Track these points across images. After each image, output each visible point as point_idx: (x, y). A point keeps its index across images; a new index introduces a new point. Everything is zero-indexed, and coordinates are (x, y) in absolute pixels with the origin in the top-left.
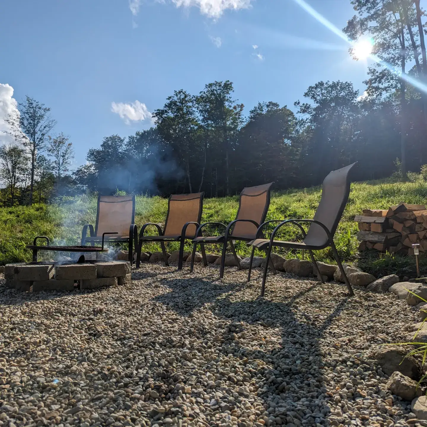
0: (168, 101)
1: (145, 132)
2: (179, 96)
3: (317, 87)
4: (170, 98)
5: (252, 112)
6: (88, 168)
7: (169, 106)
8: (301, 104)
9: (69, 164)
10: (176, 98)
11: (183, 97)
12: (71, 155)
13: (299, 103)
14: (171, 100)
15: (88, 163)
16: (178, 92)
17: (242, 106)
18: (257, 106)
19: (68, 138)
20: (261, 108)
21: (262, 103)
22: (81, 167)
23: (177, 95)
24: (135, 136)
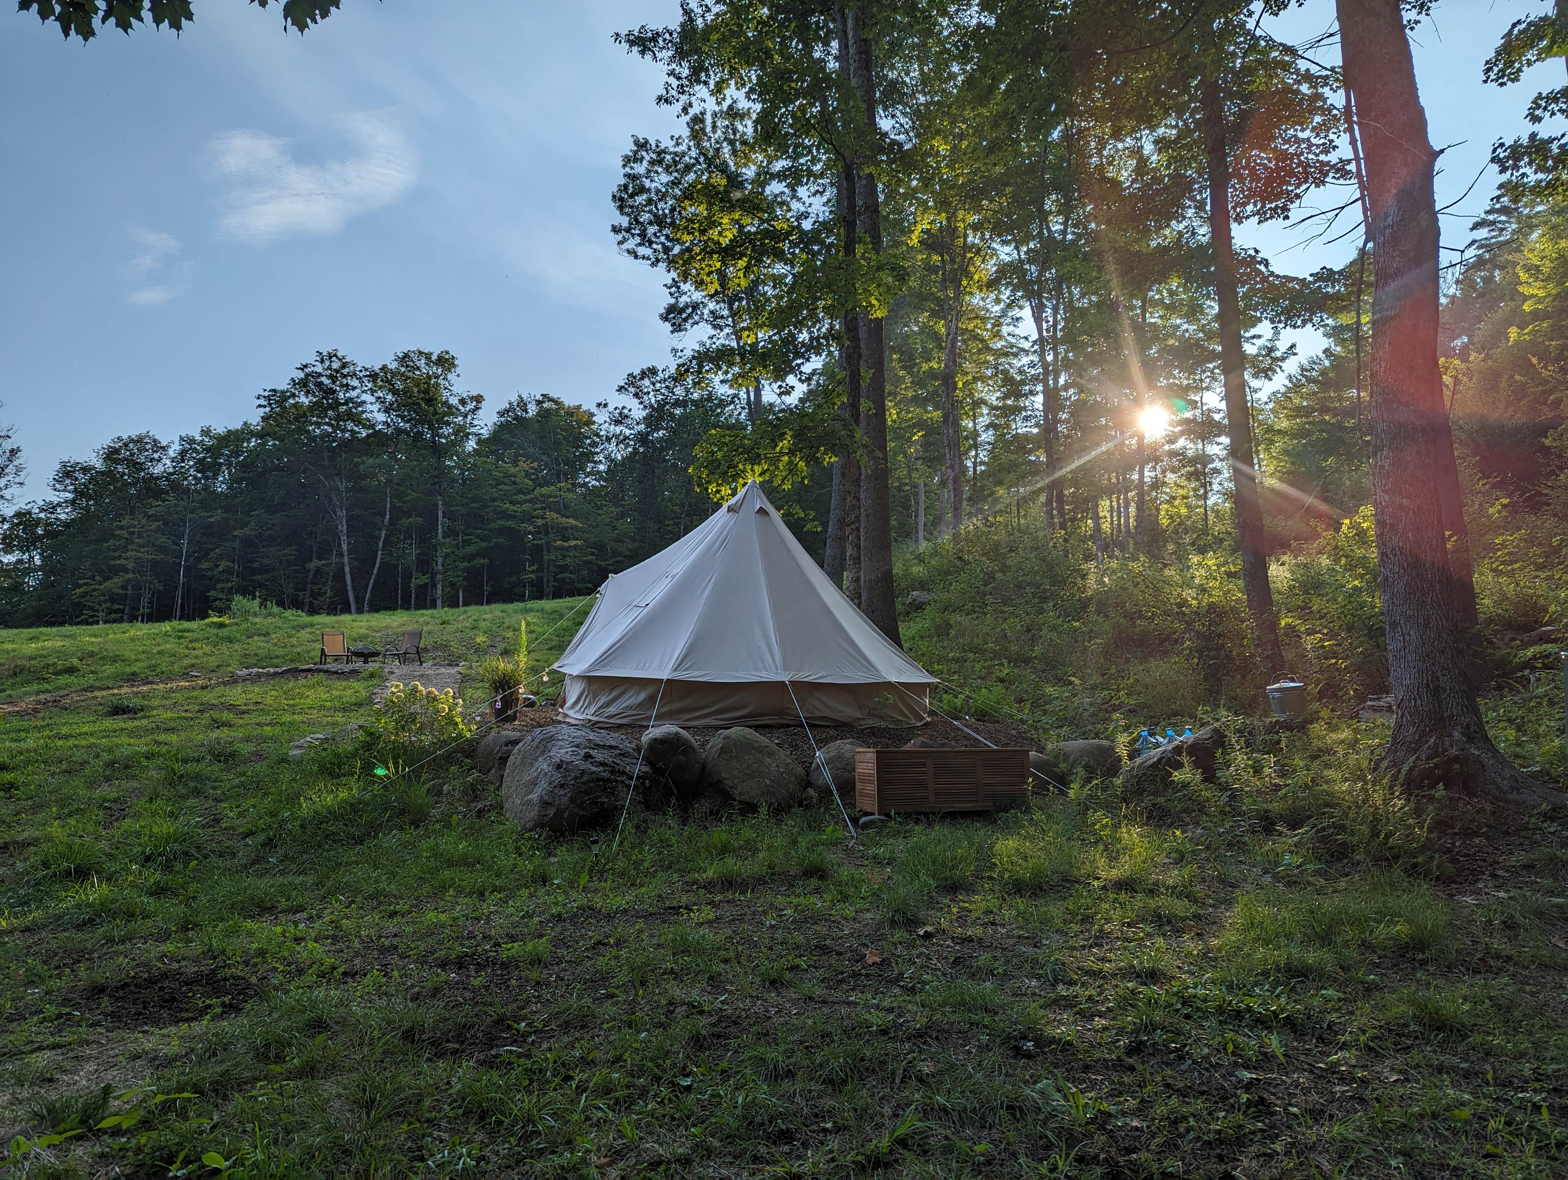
0: (301, 375)
1: (229, 431)
2: (327, 363)
3: (644, 374)
4: (306, 366)
5: (501, 414)
6: (52, 508)
7: (303, 384)
8: (611, 408)
9: (8, 500)
10: (319, 369)
11: (336, 365)
12: (17, 480)
13: (606, 405)
14: (307, 370)
15: (54, 497)
16: (325, 353)
17: (479, 399)
18: (514, 399)
19: (10, 433)
20: (523, 404)
21: (525, 397)
22: (30, 506)
23: (322, 361)
24: (198, 438)
